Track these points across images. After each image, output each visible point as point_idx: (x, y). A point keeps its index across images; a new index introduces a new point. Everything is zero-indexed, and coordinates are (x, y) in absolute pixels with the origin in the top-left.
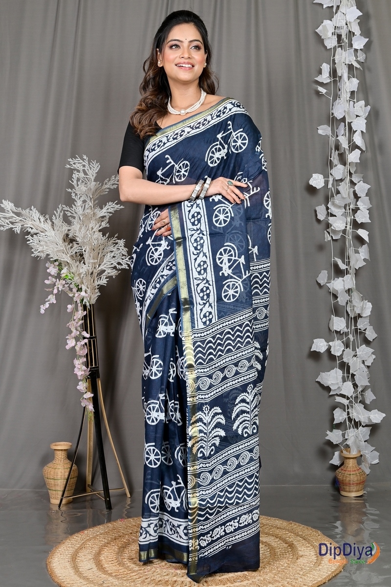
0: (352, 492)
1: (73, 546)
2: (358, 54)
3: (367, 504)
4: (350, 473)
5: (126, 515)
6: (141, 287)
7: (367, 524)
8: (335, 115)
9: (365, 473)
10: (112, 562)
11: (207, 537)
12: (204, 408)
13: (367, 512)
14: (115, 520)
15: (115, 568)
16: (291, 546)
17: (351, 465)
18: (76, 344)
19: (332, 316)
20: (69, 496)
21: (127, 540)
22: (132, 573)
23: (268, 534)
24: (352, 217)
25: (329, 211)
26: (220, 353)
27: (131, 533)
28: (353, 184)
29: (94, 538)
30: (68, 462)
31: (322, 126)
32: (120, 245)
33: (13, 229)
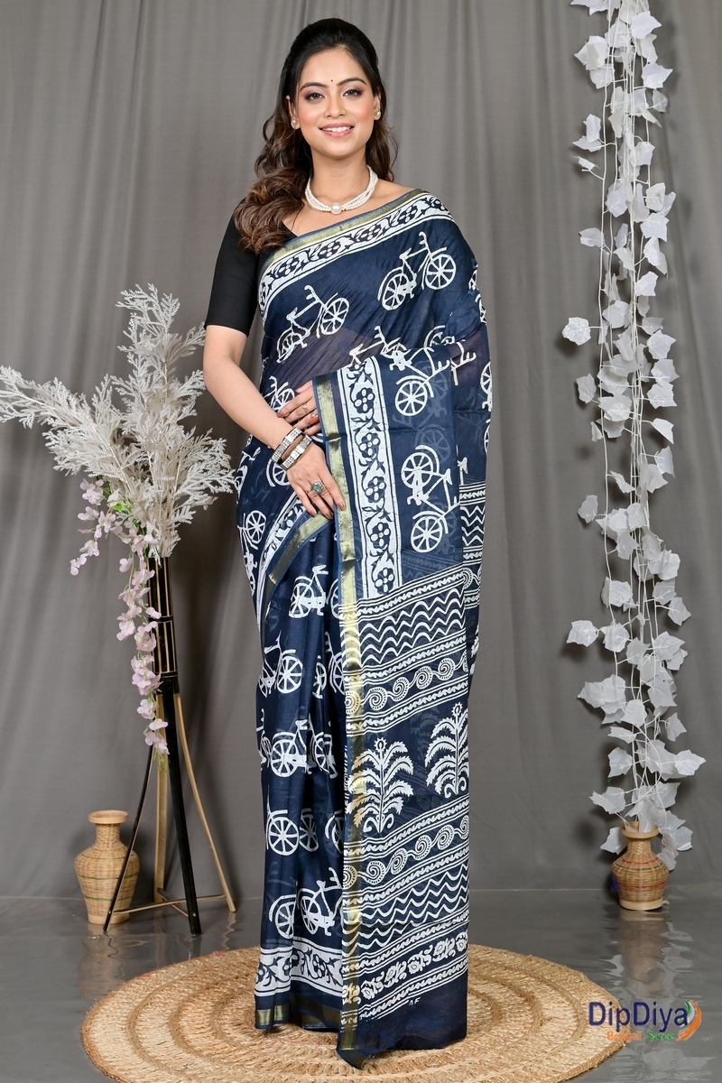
0: (643, 901)
1: (131, 1001)
2: (654, 99)
3: (670, 925)
4: (640, 869)
5: (227, 944)
6: (257, 526)
7: (670, 960)
8: (610, 209)
9: (665, 868)
10: (203, 1030)
11: (375, 982)
12: (377, 743)
13: (671, 938)
14: (207, 954)
15: (207, 1041)
16: (529, 999)
17: (640, 852)
18: (136, 631)
19: (607, 578)
20: (122, 908)
21: (229, 989)
22: (239, 1050)
23: (488, 979)
24: (643, 397)
25: (600, 386)
26: (406, 644)
27: (237, 978)
28: (643, 335)
29: (170, 986)
30: (120, 847)
31: (588, 231)
32: (216, 450)
33: (20, 421)
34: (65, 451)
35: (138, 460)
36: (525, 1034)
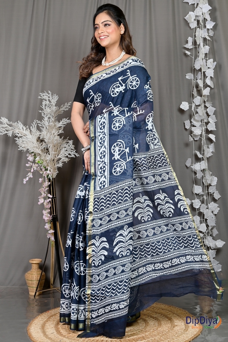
1: (43, 320)
2: (209, 32)
7: (215, 307)
8: (196, 67)
10: (66, 329)
11: (96, 313)
12: (96, 237)
15: (67, 332)
16: (170, 319)
18: (44, 202)
19: (194, 185)
20: (40, 290)
24: (206, 127)
25: (192, 123)
26: (108, 205)
28: (206, 107)
29: (55, 315)
30: (39, 270)
31: (188, 74)
32: (70, 144)
33: (7, 134)
34: (22, 144)
35: (45, 147)
36: (169, 330)
